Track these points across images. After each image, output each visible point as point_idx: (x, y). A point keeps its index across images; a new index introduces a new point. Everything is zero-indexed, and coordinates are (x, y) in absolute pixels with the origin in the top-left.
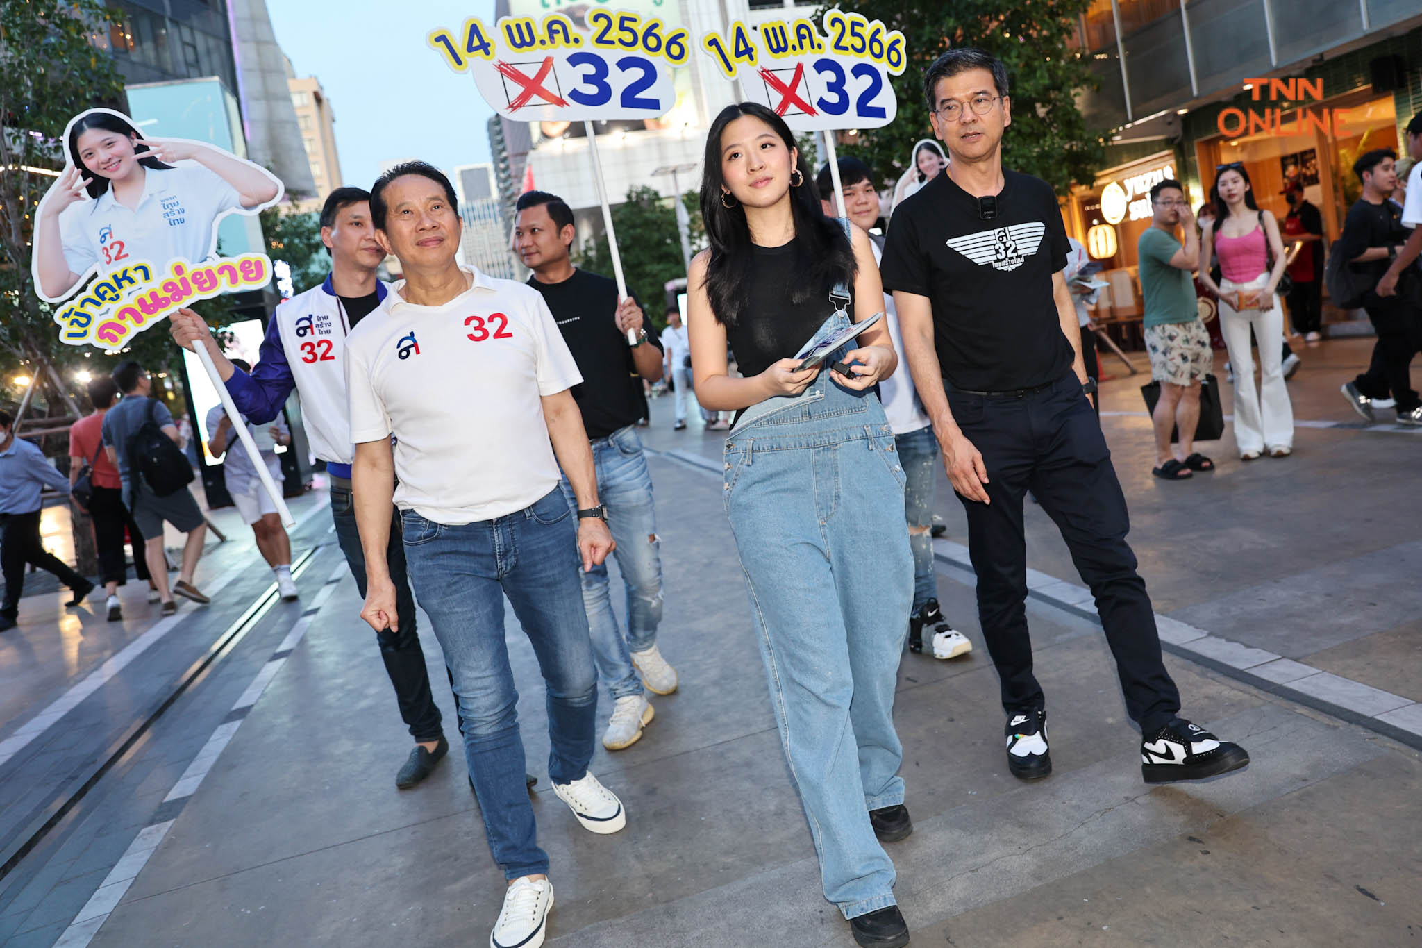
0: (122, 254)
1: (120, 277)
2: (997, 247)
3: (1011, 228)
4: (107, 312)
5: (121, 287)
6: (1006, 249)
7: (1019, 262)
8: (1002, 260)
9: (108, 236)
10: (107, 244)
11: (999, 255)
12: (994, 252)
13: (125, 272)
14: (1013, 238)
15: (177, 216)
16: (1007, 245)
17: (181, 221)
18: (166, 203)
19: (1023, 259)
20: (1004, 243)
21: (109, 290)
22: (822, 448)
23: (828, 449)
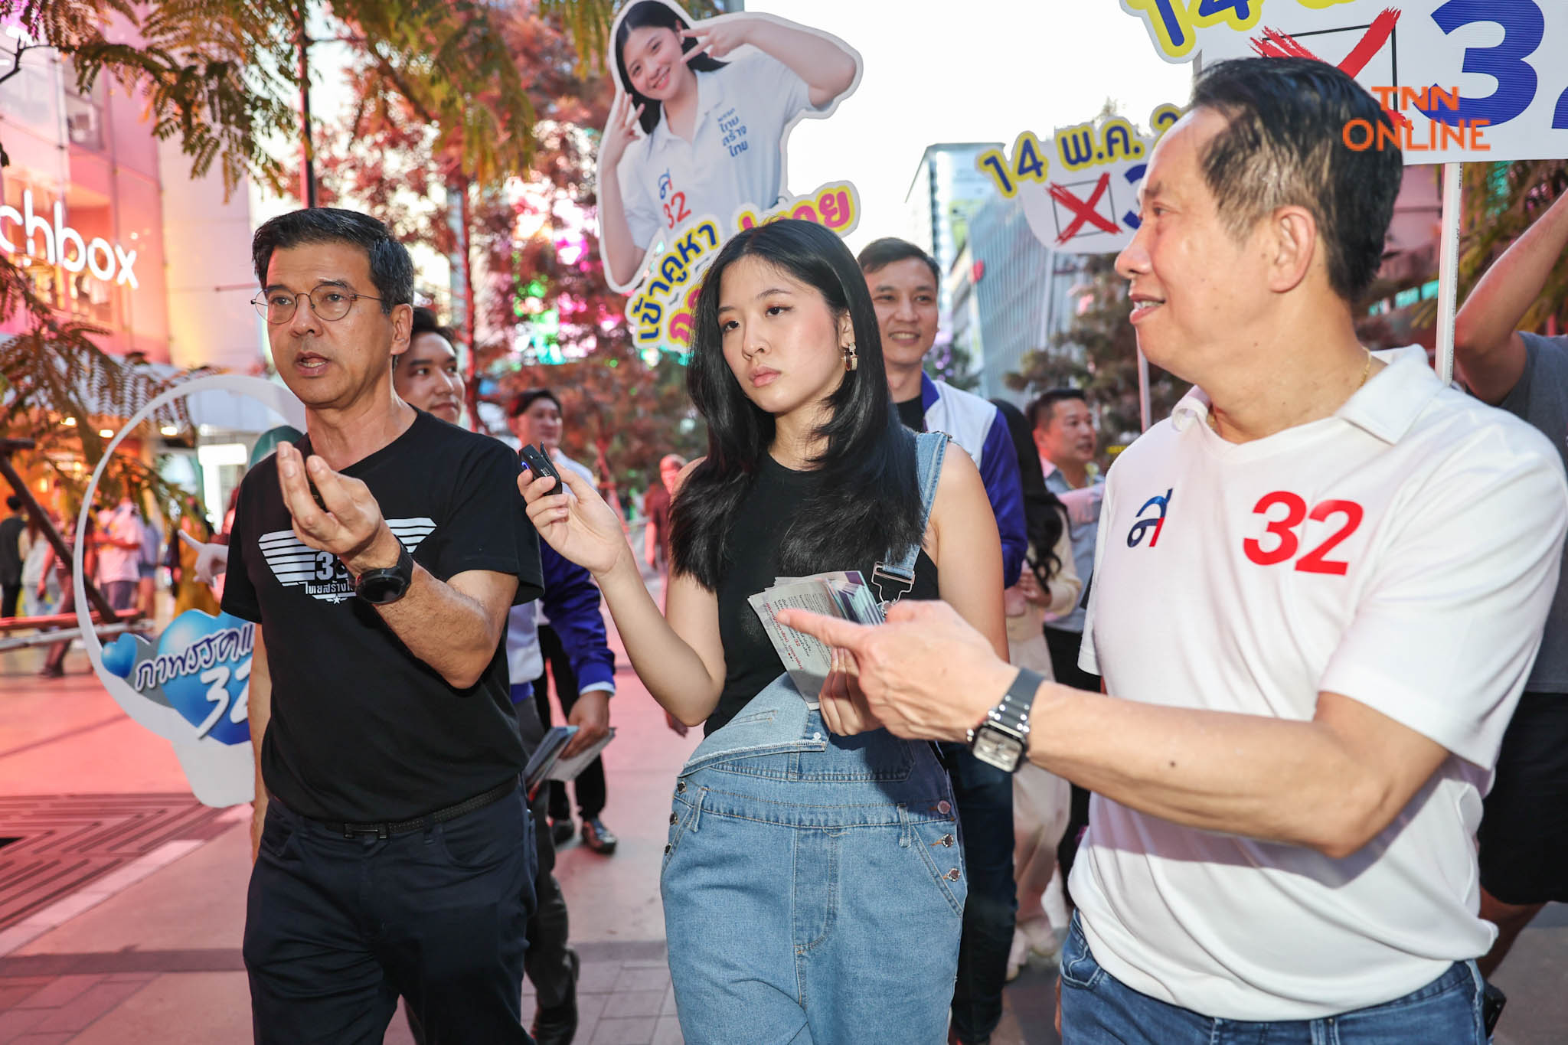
0: (684, 211)
1: (685, 245)
2: (320, 558)
4: (676, 299)
5: (687, 260)
7: (353, 591)
8: (324, 583)
9: (667, 187)
10: (668, 200)
11: (320, 575)
12: (312, 566)
13: (689, 237)
15: (738, 141)
17: (743, 147)
18: (724, 122)
21: (676, 268)
22: (812, 831)
23: (823, 835)
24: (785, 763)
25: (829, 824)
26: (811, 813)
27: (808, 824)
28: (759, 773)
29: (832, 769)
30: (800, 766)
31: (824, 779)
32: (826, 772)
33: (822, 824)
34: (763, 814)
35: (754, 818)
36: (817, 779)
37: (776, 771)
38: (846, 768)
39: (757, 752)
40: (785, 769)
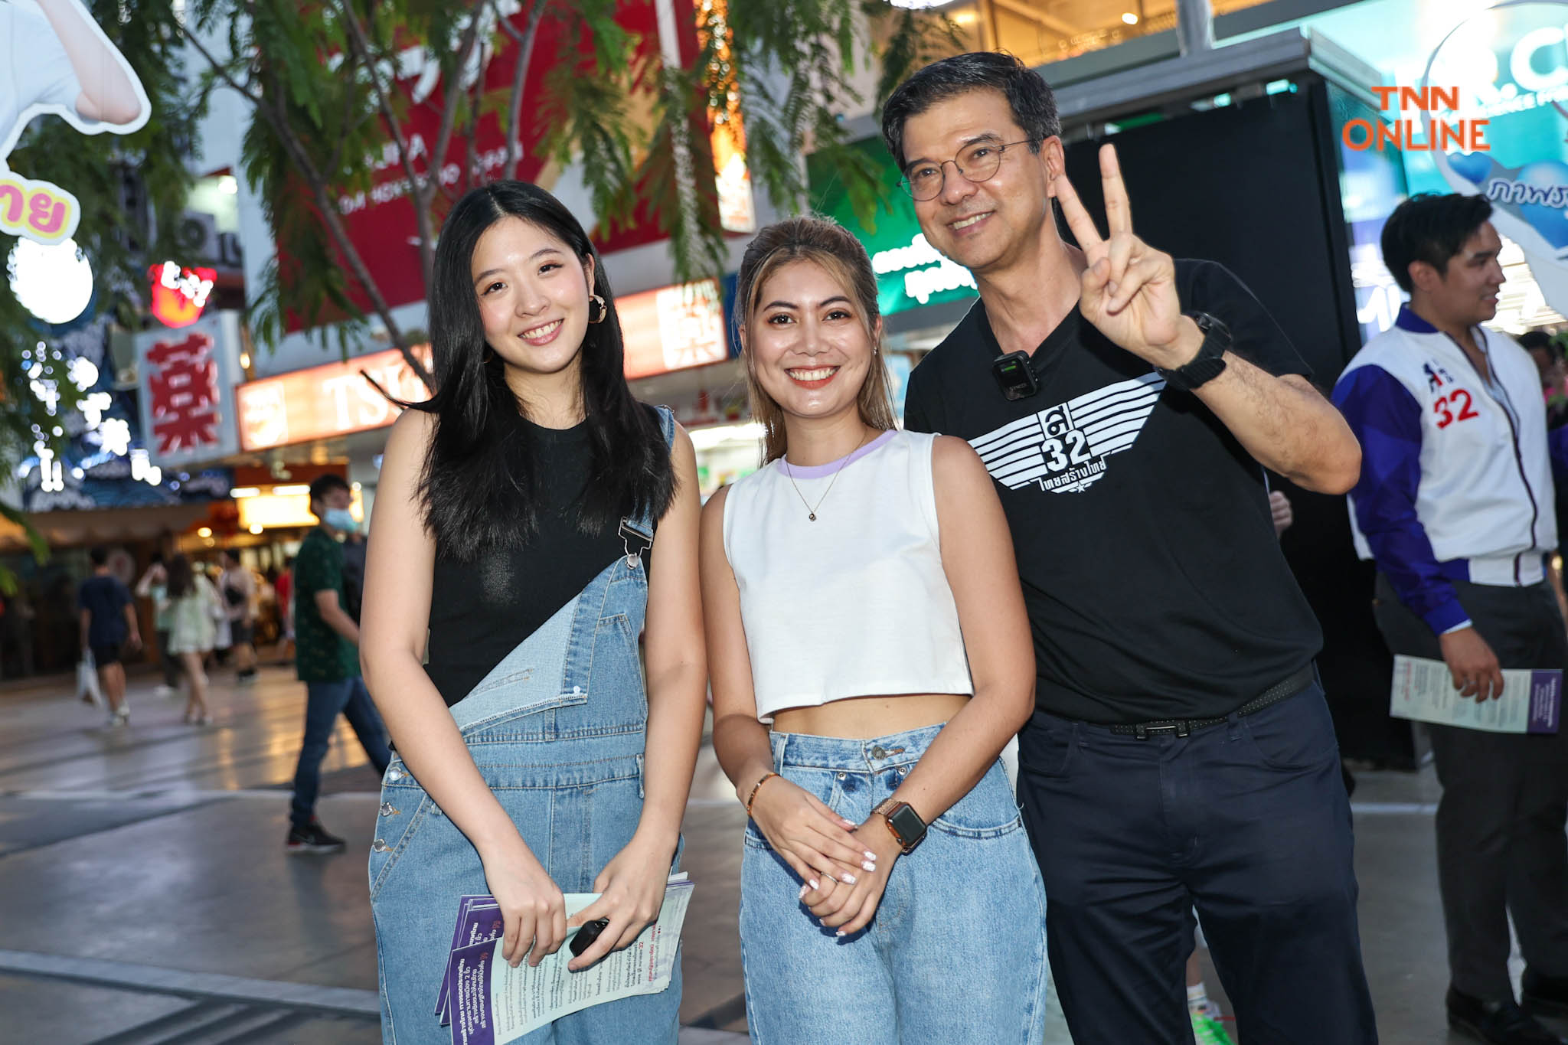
2: (1046, 448)
3: (1074, 403)
6: (1067, 449)
7: (1096, 473)
8: (1060, 473)
11: (1052, 466)
12: (1040, 459)
14: (1078, 424)
16: (1069, 440)
19: (1103, 465)
20: (1062, 438)
22: (569, 791)
23: (579, 793)
24: (540, 724)
25: (584, 781)
26: (568, 772)
27: (565, 784)
28: (513, 738)
29: (585, 724)
30: (556, 725)
31: (579, 735)
32: (581, 729)
33: (578, 783)
34: (519, 781)
35: (509, 786)
36: (573, 736)
37: (532, 734)
38: (598, 722)
39: (513, 715)
40: (540, 730)
